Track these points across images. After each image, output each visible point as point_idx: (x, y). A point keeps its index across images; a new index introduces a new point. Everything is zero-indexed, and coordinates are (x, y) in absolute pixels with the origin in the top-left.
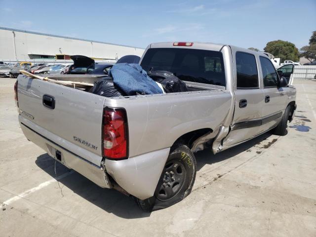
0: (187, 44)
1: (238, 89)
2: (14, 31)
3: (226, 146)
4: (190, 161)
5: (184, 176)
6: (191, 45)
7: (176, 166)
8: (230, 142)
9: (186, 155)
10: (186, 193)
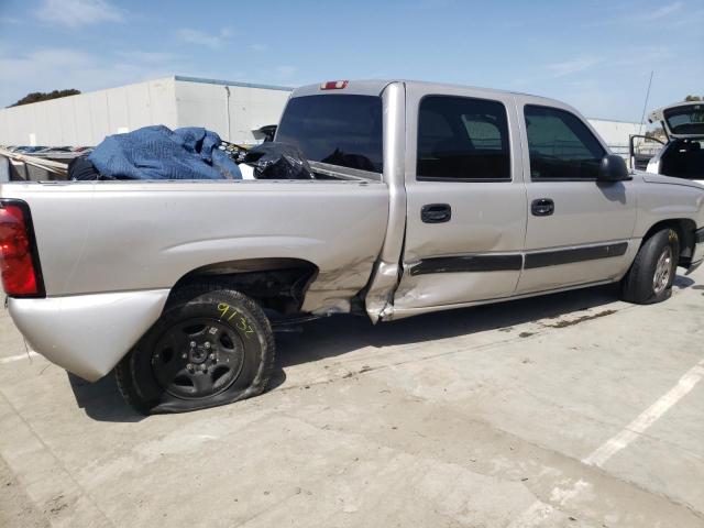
0: (339, 85)
1: (418, 180)
2: (227, 84)
3: (403, 307)
4: (246, 323)
5: (240, 354)
6: (343, 87)
7: (213, 331)
8: (416, 301)
9: (230, 312)
10: (248, 391)
